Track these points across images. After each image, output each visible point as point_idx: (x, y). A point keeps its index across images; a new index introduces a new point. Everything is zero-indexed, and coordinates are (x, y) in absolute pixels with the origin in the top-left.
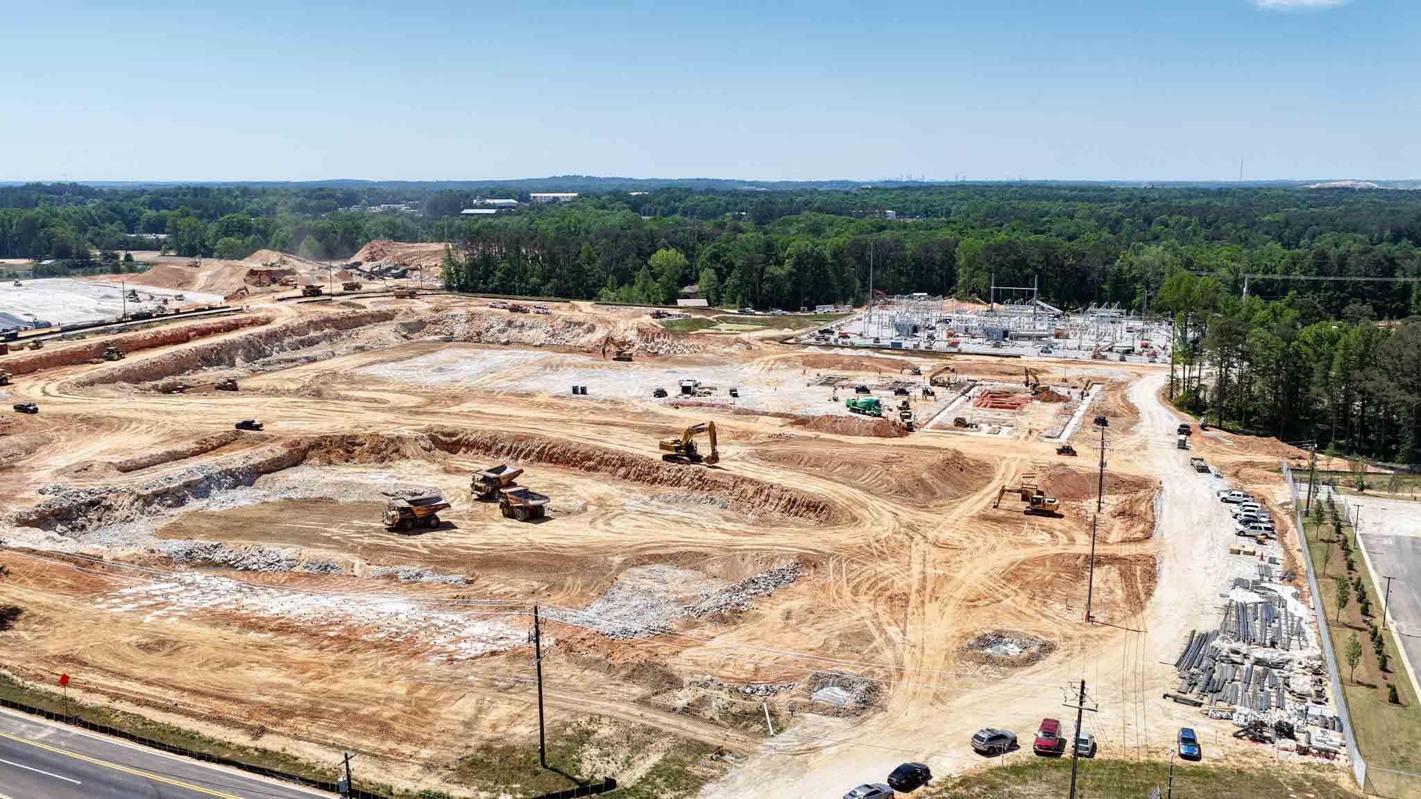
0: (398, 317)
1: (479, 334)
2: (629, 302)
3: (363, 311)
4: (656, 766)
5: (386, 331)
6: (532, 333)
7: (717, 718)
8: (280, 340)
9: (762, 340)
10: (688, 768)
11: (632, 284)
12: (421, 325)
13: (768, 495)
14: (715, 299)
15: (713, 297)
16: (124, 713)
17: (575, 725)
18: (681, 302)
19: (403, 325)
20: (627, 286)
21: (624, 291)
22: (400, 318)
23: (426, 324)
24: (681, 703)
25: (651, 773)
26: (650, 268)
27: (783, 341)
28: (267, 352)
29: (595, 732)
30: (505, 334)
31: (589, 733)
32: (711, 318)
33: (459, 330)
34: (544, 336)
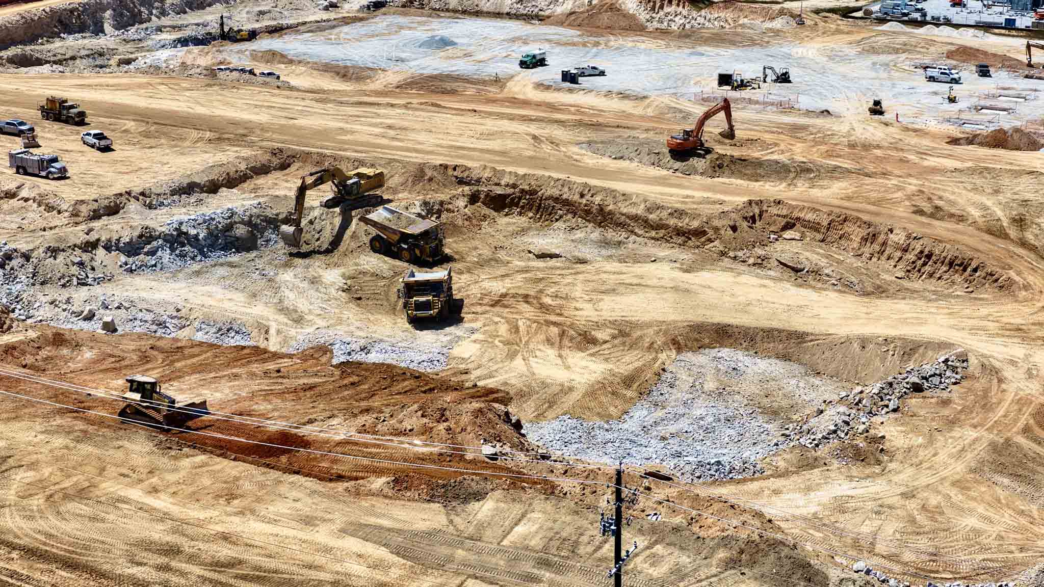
13: (884, 244)
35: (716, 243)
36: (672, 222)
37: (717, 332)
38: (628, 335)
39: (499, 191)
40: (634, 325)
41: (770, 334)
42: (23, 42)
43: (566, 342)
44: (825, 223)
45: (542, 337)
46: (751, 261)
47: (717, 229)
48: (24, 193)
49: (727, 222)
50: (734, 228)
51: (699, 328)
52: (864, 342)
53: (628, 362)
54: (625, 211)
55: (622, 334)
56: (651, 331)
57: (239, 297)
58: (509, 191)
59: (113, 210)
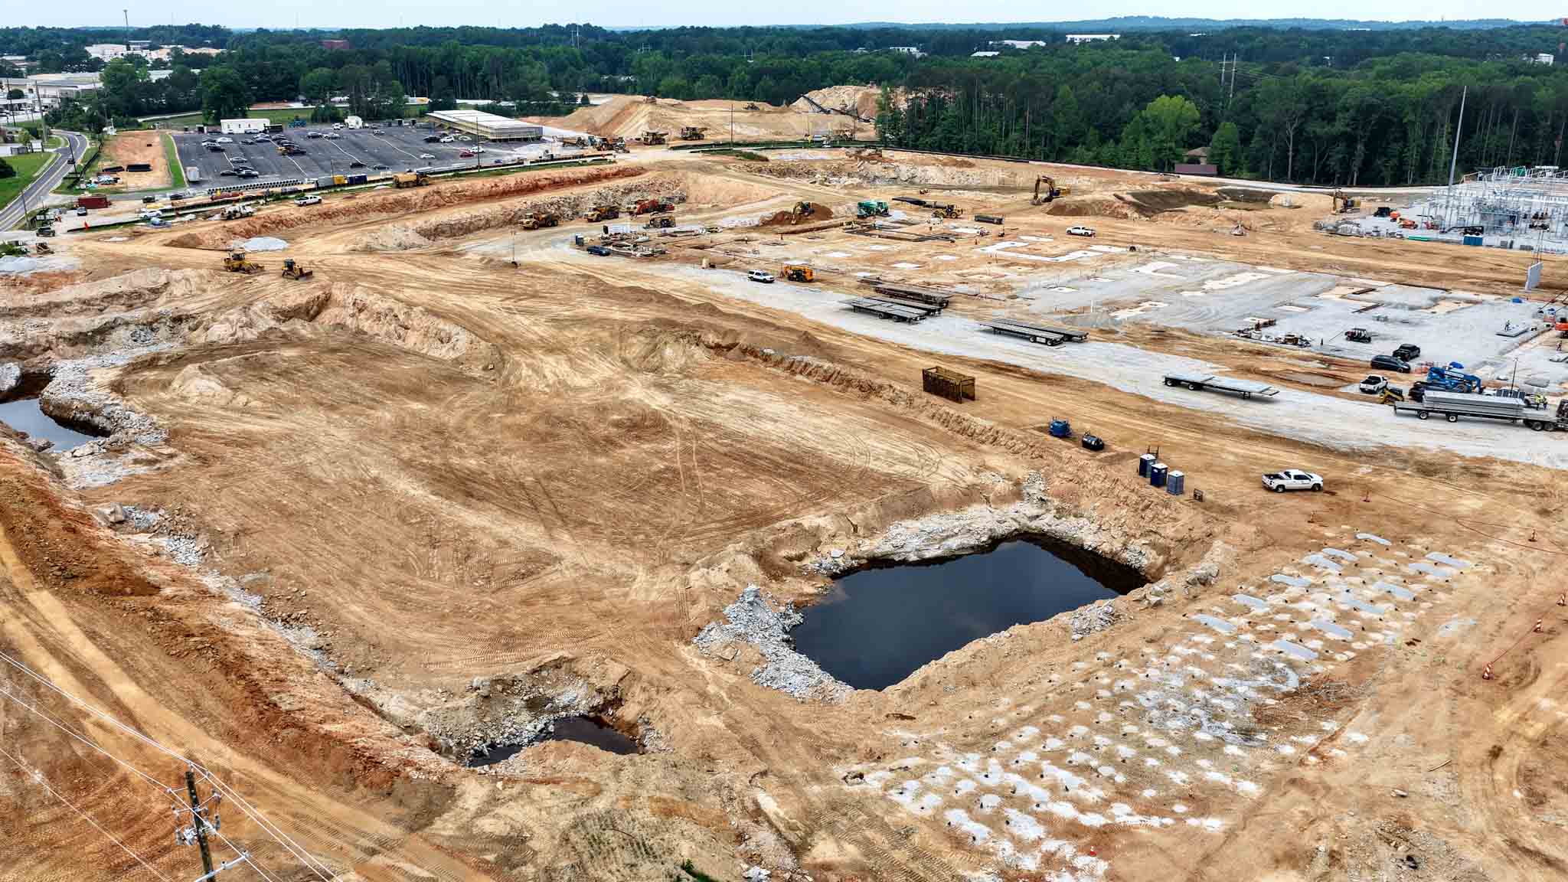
2: (1113, 163)
11: (1117, 141)
14: (1230, 166)
20: (1111, 142)
21: (1107, 149)
32: (1211, 192)
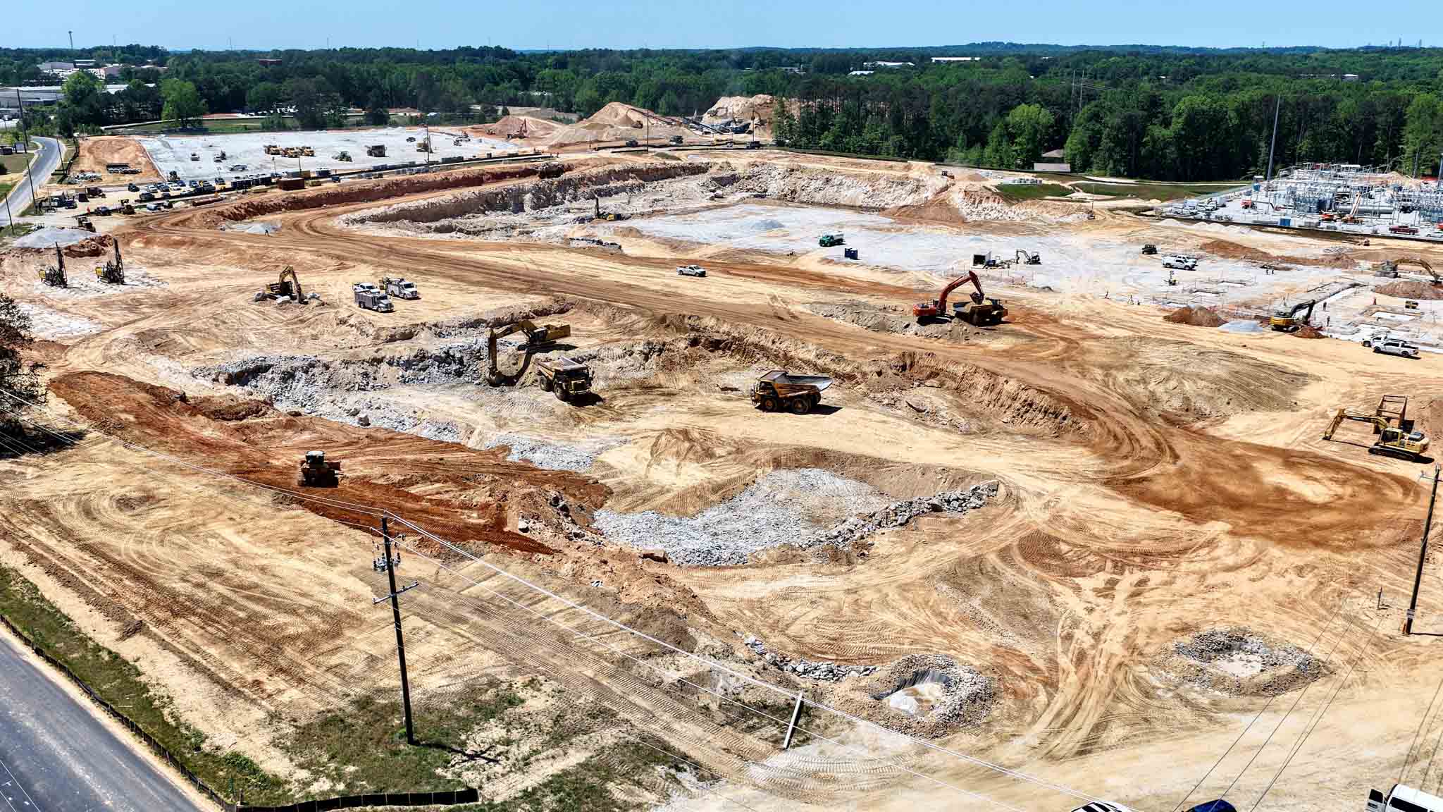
0: (711, 170)
1: (794, 192)
2: (979, 164)
3: (674, 162)
4: (566, 773)
5: (693, 184)
6: (851, 192)
7: (714, 707)
8: (576, 188)
9: (1111, 210)
10: (610, 786)
12: (733, 179)
13: (1000, 393)
14: (1082, 165)
15: (1078, 162)
16: (25, 581)
17: (505, 686)
18: (1038, 167)
19: (714, 179)
20: (978, 145)
21: (974, 153)
22: (713, 171)
23: (739, 179)
24: (671, 676)
25: (545, 785)
26: (1007, 125)
27: (1139, 212)
28: (558, 200)
29: (523, 701)
30: (822, 193)
31: (513, 701)
32: (1066, 185)
33: (774, 187)
34: (862, 196)
35: (862, 386)
36: (833, 366)
37: (816, 455)
38: (742, 452)
39: (717, 337)
40: (752, 445)
41: (857, 459)
42: (453, 217)
43: (690, 455)
44: (960, 374)
45: (674, 450)
46: (886, 401)
47: (864, 374)
48: (352, 321)
49: (875, 368)
50: (879, 374)
51: (802, 451)
52: (925, 470)
53: (728, 472)
54: (801, 356)
55: (739, 451)
56: (762, 451)
57: (468, 405)
58: (725, 337)
59: (407, 336)
